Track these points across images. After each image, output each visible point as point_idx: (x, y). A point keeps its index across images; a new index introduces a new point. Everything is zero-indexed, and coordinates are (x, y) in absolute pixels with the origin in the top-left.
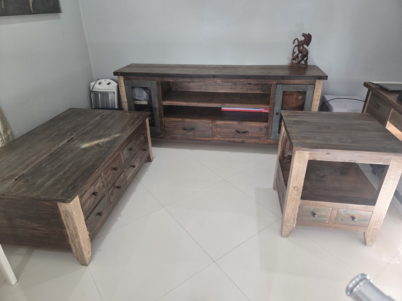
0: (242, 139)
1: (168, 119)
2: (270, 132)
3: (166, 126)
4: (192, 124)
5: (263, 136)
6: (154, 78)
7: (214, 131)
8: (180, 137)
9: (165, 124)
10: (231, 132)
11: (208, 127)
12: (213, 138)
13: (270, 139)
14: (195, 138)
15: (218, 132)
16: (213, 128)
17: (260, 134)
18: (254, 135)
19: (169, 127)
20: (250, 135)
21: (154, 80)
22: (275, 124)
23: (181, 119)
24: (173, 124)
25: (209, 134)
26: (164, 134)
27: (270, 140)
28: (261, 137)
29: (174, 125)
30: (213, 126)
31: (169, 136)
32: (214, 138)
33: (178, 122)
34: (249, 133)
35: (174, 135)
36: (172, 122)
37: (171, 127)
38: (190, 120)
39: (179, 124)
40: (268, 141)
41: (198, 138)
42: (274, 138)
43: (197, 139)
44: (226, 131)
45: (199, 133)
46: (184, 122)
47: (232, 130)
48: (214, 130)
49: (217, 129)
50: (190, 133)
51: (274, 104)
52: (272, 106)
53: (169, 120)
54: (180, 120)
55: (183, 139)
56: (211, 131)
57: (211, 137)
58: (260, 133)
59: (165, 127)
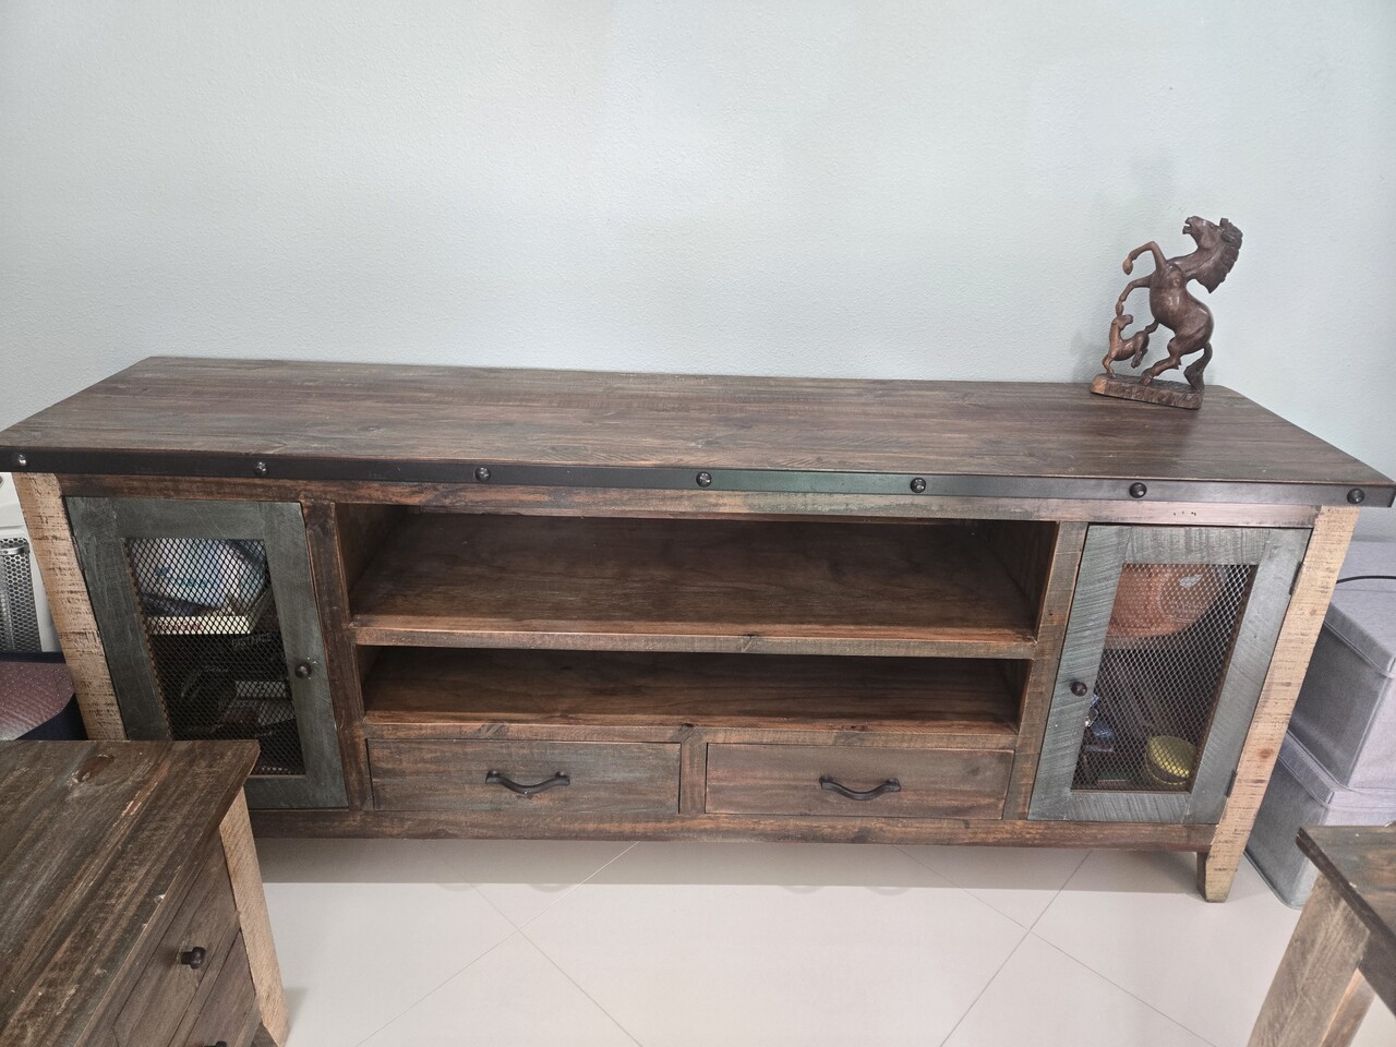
0: (858, 823)
1: (396, 728)
2: (1025, 781)
3: (383, 765)
4: (553, 747)
5: (986, 801)
6: (288, 483)
7: (693, 786)
8: (473, 825)
9: (376, 753)
10: (796, 788)
11: (654, 762)
12: (683, 820)
13: (1023, 816)
14: (571, 827)
15: (716, 790)
16: (687, 769)
17: (963, 793)
18: (931, 800)
19: (402, 774)
20: (908, 799)
21: (287, 496)
22: (1055, 742)
23: (478, 725)
24: (428, 756)
25: (662, 803)
26: (367, 813)
27: (1020, 823)
28: (971, 808)
29: (431, 762)
30: (687, 754)
31: (402, 820)
32: (688, 824)
33: (463, 740)
34: (904, 790)
35: (433, 816)
36: (422, 740)
37: (417, 773)
38: (541, 728)
39: (469, 750)
40: (1008, 827)
41: (591, 826)
42: (1043, 815)
43: (584, 831)
44: (767, 782)
45: (597, 799)
46: (499, 737)
47: (800, 775)
48: (692, 775)
49: (712, 774)
50: (542, 801)
51: (1062, 633)
52: (1048, 646)
53: (401, 734)
54: (471, 727)
55: (490, 833)
56: (673, 783)
57: (671, 819)
58: (967, 787)
59: (373, 771)
